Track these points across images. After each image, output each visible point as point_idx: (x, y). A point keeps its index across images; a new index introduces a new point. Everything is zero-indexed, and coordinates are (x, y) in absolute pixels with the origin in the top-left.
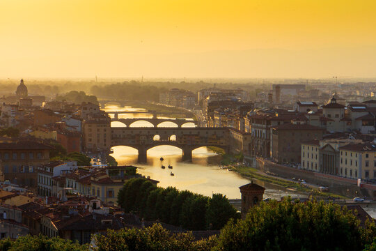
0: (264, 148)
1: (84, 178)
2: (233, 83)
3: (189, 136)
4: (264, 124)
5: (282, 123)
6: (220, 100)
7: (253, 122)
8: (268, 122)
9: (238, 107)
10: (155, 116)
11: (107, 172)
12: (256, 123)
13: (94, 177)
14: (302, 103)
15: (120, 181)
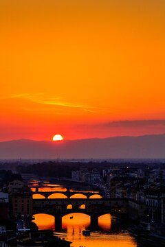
0: (156, 215)
3: (95, 205)
4: (156, 195)
6: (121, 176)
7: (147, 194)
9: (135, 182)
10: (68, 190)
11: (30, 235)
12: (150, 194)
13: (20, 239)
15: (41, 242)
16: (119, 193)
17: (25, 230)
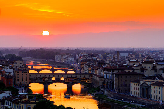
0: (111, 84)
1: (15, 100)
2: (94, 50)
3: (71, 78)
4: (111, 72)
5: (120, 71)
6: (88, 59)
7: (105, 71)
8: (113, 71)
9: (97, 63)
10: (53, 67)
11: (27, 97)
12: (107, 71)
13: (20, 99)
14: (131, 61)
15: (34, 102)
16: (86, 70)
17: (24, 93)
